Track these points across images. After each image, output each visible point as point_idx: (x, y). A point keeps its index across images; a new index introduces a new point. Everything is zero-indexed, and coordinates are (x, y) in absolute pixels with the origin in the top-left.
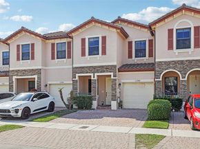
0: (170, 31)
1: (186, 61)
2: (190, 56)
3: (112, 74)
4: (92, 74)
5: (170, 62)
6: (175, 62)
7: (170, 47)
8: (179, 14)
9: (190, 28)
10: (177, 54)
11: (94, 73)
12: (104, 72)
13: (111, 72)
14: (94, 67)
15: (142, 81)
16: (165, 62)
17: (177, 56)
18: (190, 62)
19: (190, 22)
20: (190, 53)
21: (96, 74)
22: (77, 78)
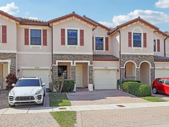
0: (130, 34)
1: (140, 55)
2: (141, 52)
3: (89, 62)
4: (71, 62)
5: (130, 55)
6: (133, 56)
7: (130, 45)
8: (135, 23)
9: (141, 34)
10: (134, 50)
11: (73, 60)
12: (82, 60)
13: (88, 60)
14: (74, 56)
15: (109, 68)
16: (127, 55)
17: (134, 52)
18: (141, 56)
19: (142, 30)
20: (141, 50)
21: (75, 62)
22: (57, 65)
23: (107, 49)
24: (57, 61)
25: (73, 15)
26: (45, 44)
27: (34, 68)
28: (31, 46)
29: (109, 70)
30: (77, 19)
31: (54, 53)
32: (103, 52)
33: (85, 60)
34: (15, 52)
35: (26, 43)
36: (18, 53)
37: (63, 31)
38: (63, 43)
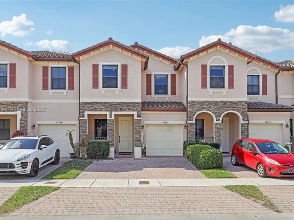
0: (204, 67)
1: (221, 102)
2: (224, 96)
3: (135, 113)
4: (108, 113)
5: (204, 102)
6: (209, 103)
7: (204, 85)
8: (213, 49)
9: (224, 67)
10: (211, 93)
11: (111, 111)
12: (124, 110)
13: (133, 110)
14: (111, 104)
15: (170, 123)
16: (199, 102)
17: (211, 96)
18: (225, 103)
19: (225, 61)
20: (224, 94)
21: (114, 113)
22: (86, 118)
23: (173, 92)
24: (86, 113)
25: (110, 42)
26: (71, 87)
27: (55, 122)
28: (51, 91)
29: (171, 125)
30: (116, 49)
31: (82, 100)
32: (168, 97)
33: (129, 110)
34: (27, 100)
35: (45, 87)
36: (33, 101)
37: (95, 67)
38: (95, 85)
